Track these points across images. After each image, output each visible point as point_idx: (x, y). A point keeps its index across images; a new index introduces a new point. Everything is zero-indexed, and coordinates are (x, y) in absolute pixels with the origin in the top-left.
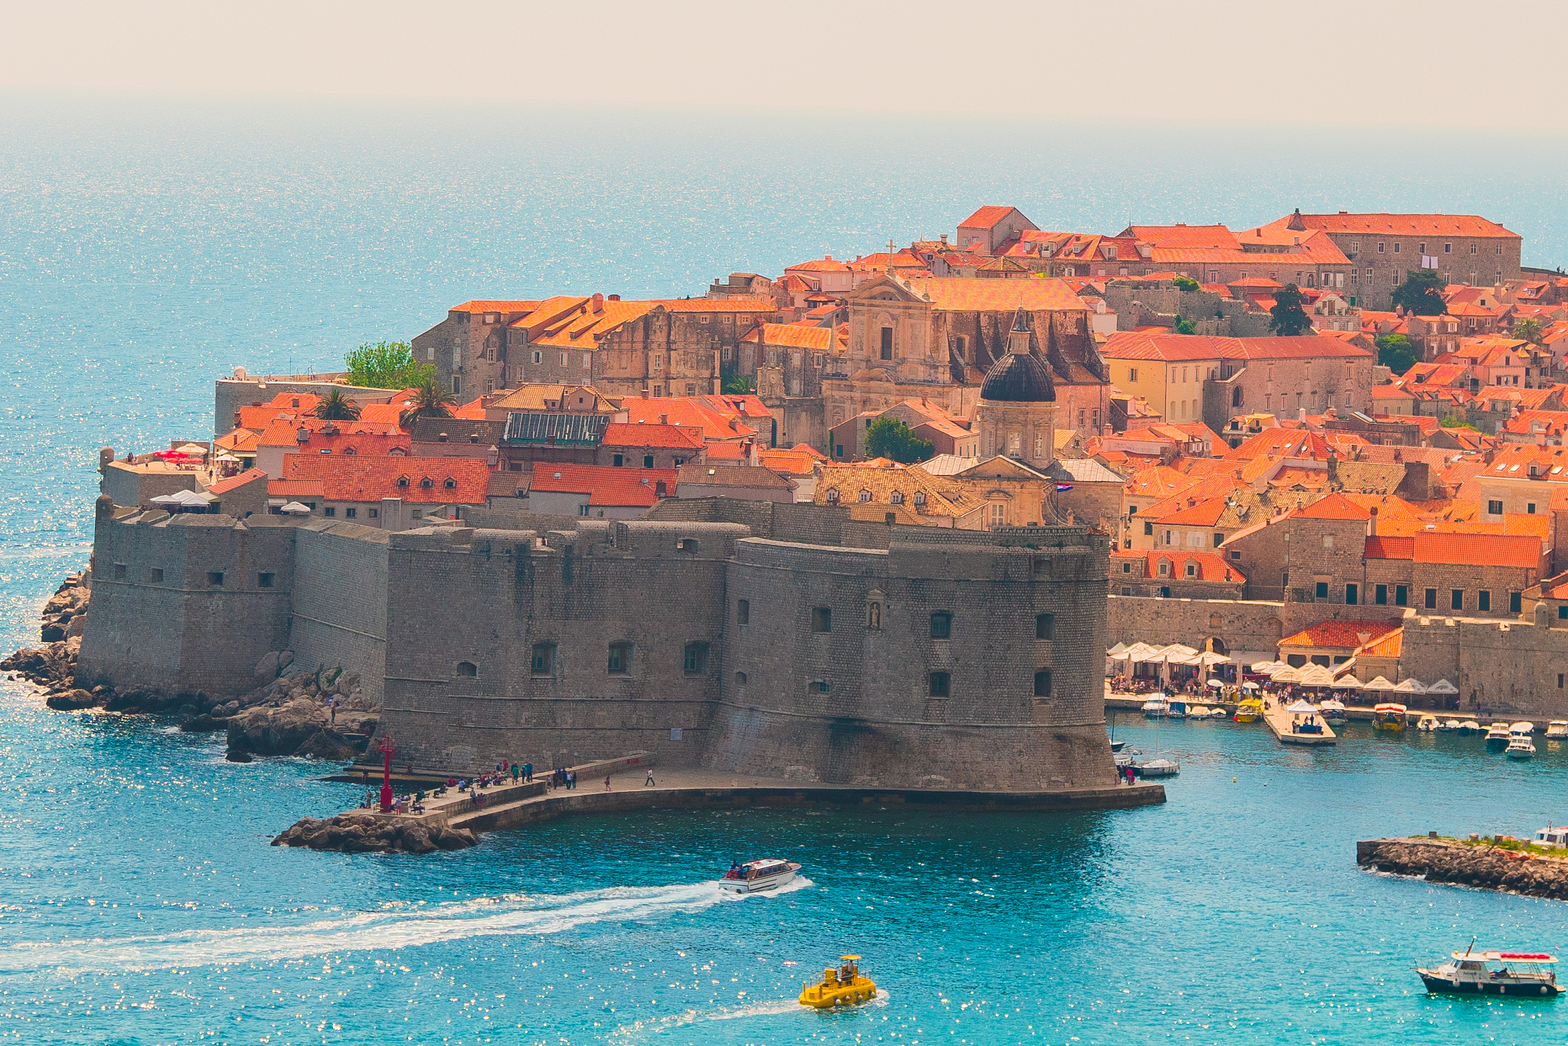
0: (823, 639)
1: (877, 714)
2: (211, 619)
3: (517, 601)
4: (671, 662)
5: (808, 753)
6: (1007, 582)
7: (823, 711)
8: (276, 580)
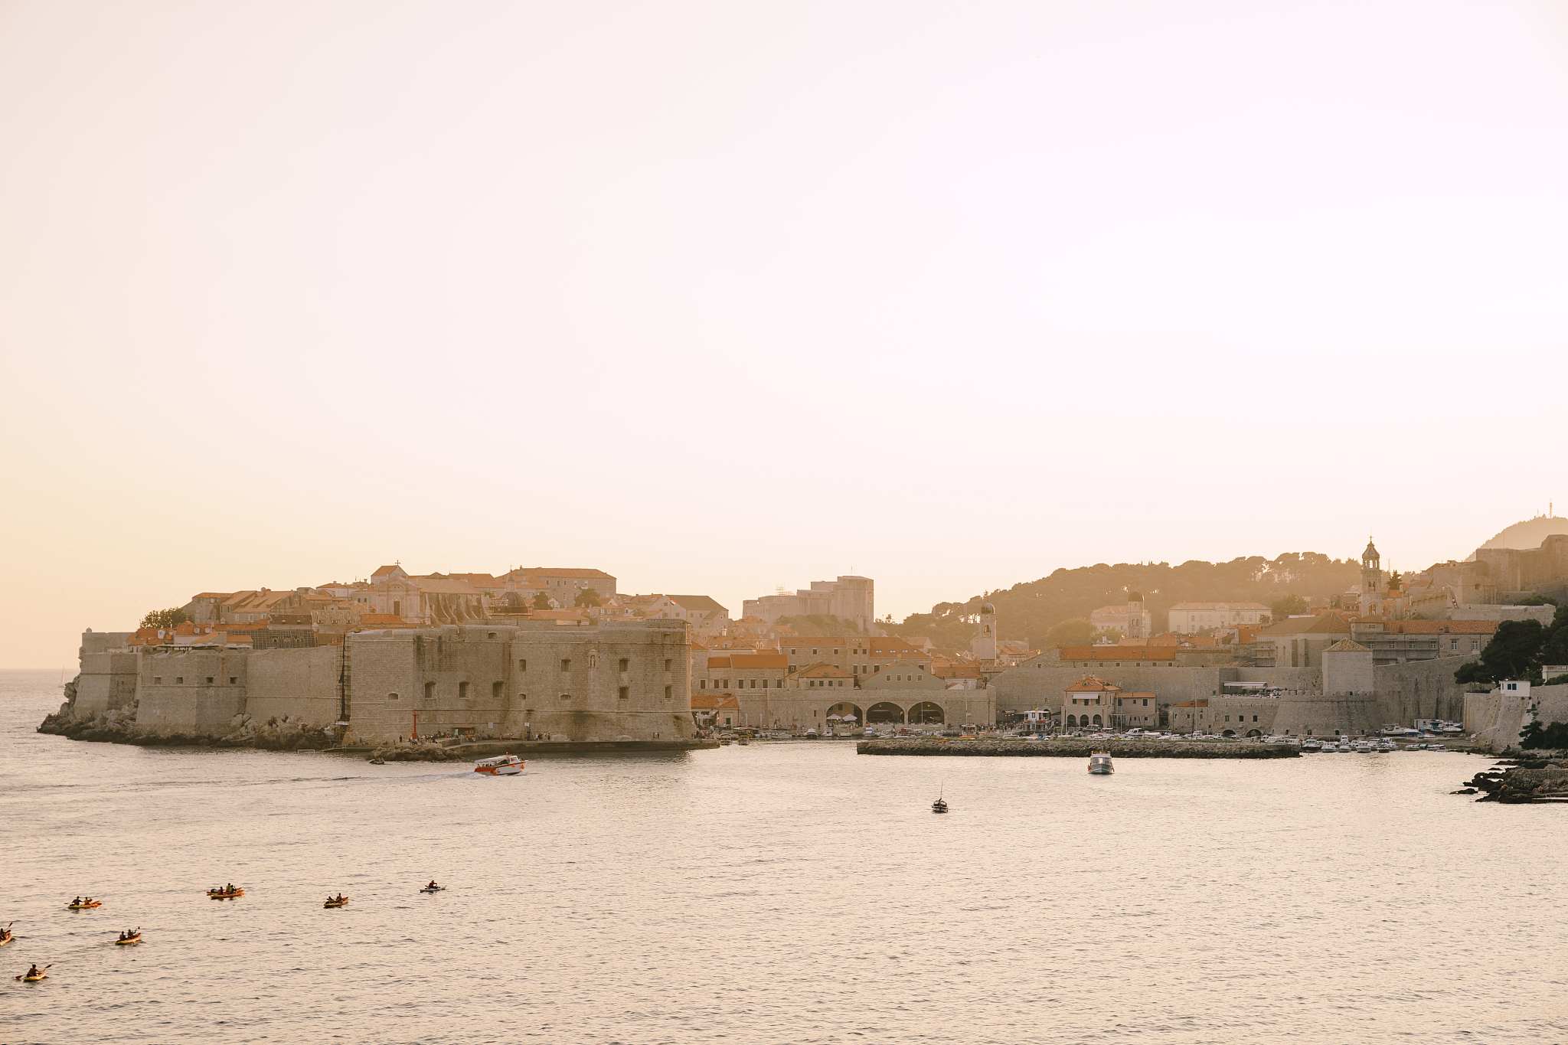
0: (567, 675)
1: (595, 708)
2: (209, 700)
3: (418, 663)
4: (487, 691)
5: (563, 728)
6: (652, 644)
7: (568, 708)
8: (237, 681)
